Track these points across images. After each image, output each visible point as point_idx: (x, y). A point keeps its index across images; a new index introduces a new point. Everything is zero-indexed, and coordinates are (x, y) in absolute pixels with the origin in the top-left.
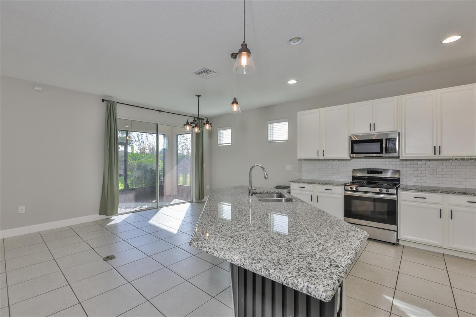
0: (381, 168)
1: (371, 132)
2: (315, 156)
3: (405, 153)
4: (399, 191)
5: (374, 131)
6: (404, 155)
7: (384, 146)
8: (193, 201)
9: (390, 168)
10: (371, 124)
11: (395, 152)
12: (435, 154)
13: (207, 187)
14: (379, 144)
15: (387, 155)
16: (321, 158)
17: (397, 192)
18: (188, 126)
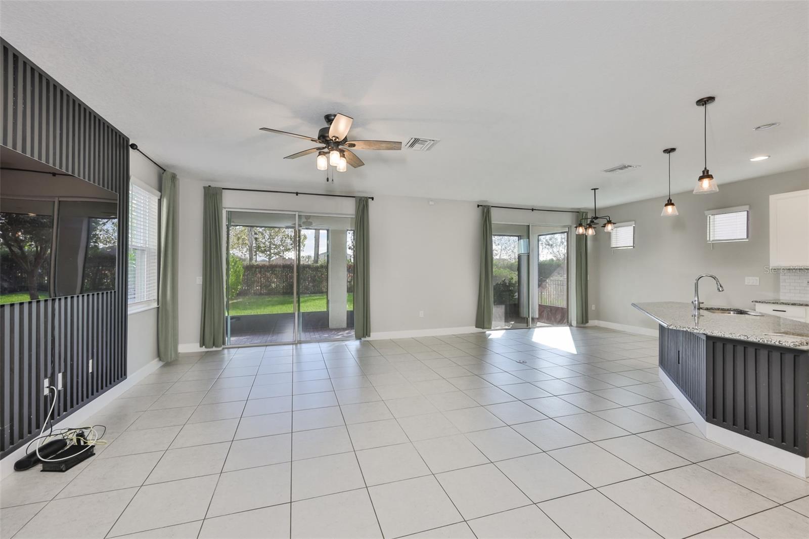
8: (572, 324)
13: (592, 307)
18: (580, 228)
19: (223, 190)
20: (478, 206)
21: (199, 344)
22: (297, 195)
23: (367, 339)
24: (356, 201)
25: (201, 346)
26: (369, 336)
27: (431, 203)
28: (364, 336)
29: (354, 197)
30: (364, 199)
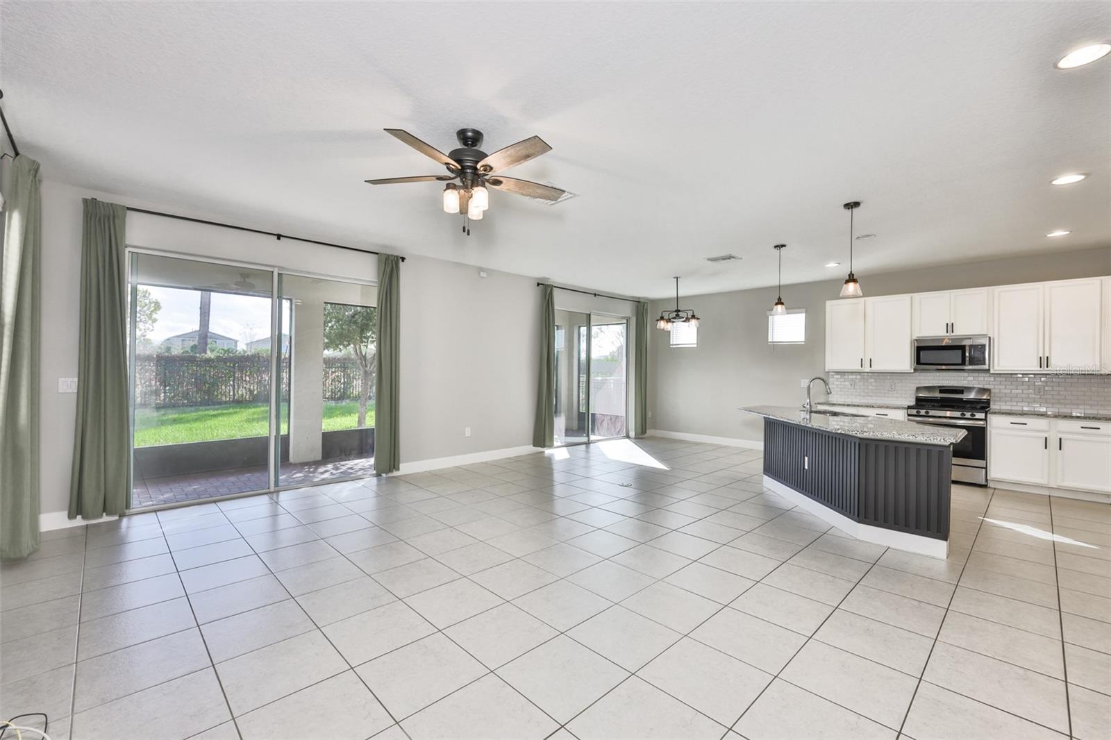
0: (961, 385)
1: (948, 334)
2: (857, 367)
3: (998, 365)
4: (988, 415)
5: (952, 334)
6: (996, 368)
7: (967, 354)
8: (631, 436)
9: (975, 386)
10: (947, 324)
11: (984, 364)
12: (1041, 367)
14: (959, 352)
15: (970, 367)
16: (867, 369)
17: (986, 416)
18: (662, 321)
19: (129, 212)
20: (538, 284)
21: (66, 513)
22: (279, 239)
23: (395, 474)
24: (379, 261)
25: (71, 516)
26: (398, 469)
27: (483, 274)
28: (390, 471)
29: (377, 254)
30: (393, 258)
